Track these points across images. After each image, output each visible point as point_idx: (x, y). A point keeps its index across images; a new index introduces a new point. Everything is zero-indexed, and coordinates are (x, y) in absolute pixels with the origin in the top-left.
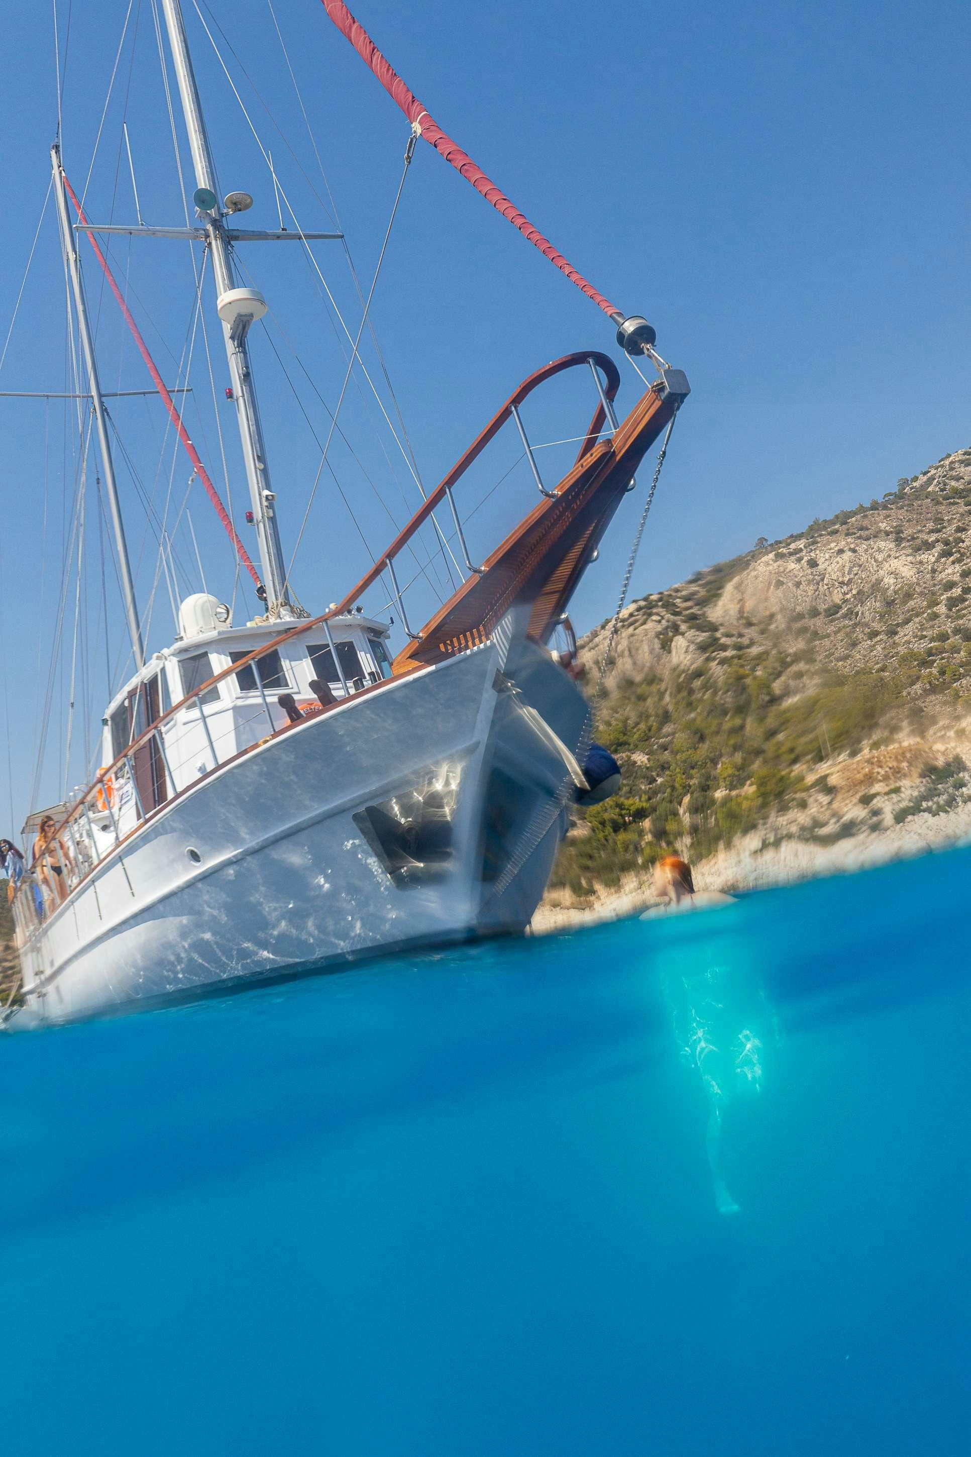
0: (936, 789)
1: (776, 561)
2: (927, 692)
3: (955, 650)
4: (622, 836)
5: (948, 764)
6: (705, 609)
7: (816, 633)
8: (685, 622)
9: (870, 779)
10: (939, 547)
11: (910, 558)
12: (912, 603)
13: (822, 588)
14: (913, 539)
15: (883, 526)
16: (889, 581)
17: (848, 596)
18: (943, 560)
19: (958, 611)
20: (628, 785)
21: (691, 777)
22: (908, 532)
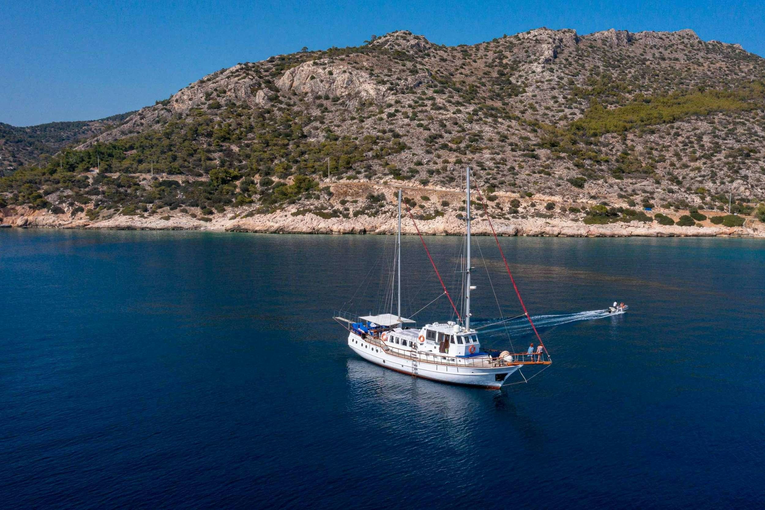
0: (372, 206)
1: (313, 66)
2: (374, 157)
3: (389, 140)
4: (226, 187)
5: (379, 196)
6: (274, 79)
7: (326, 109)
8: (264, 83)
9: (346, 194)
10: (388, 85)
11: (375, 86)
12: (371, 108)
13: (333, 86)
14: (378, 76)
15: (365, 64)
16: (363, 94)
17: (343, 94)
18: (389, 91)
19: (392, 120)
20: (229, 161)
21: (260, 165)
22: (376, 71)
